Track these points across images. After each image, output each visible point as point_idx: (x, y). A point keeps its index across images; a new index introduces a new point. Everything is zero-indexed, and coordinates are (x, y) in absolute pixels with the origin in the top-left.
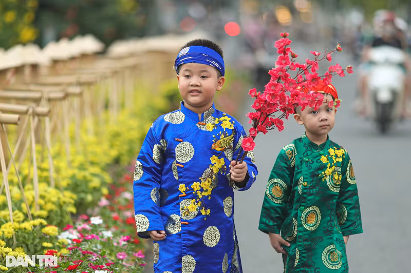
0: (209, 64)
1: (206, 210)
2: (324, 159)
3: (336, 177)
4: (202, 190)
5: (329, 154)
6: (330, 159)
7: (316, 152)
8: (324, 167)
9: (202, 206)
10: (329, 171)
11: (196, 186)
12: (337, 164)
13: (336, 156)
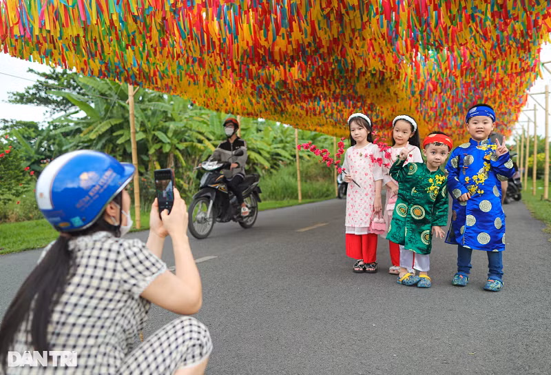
0: (488, 116)
1: (481, 190)
2: (431, 180)
3: (436, 192)
4: (478, 180)
5: (435, 178)
6: (434, 181)
7: (428, 175)
8: (429, 185)
9: (478, 188)
10: (432, 188)
11: (475, 178)
12: (438, 185)
13: (439, 180)
